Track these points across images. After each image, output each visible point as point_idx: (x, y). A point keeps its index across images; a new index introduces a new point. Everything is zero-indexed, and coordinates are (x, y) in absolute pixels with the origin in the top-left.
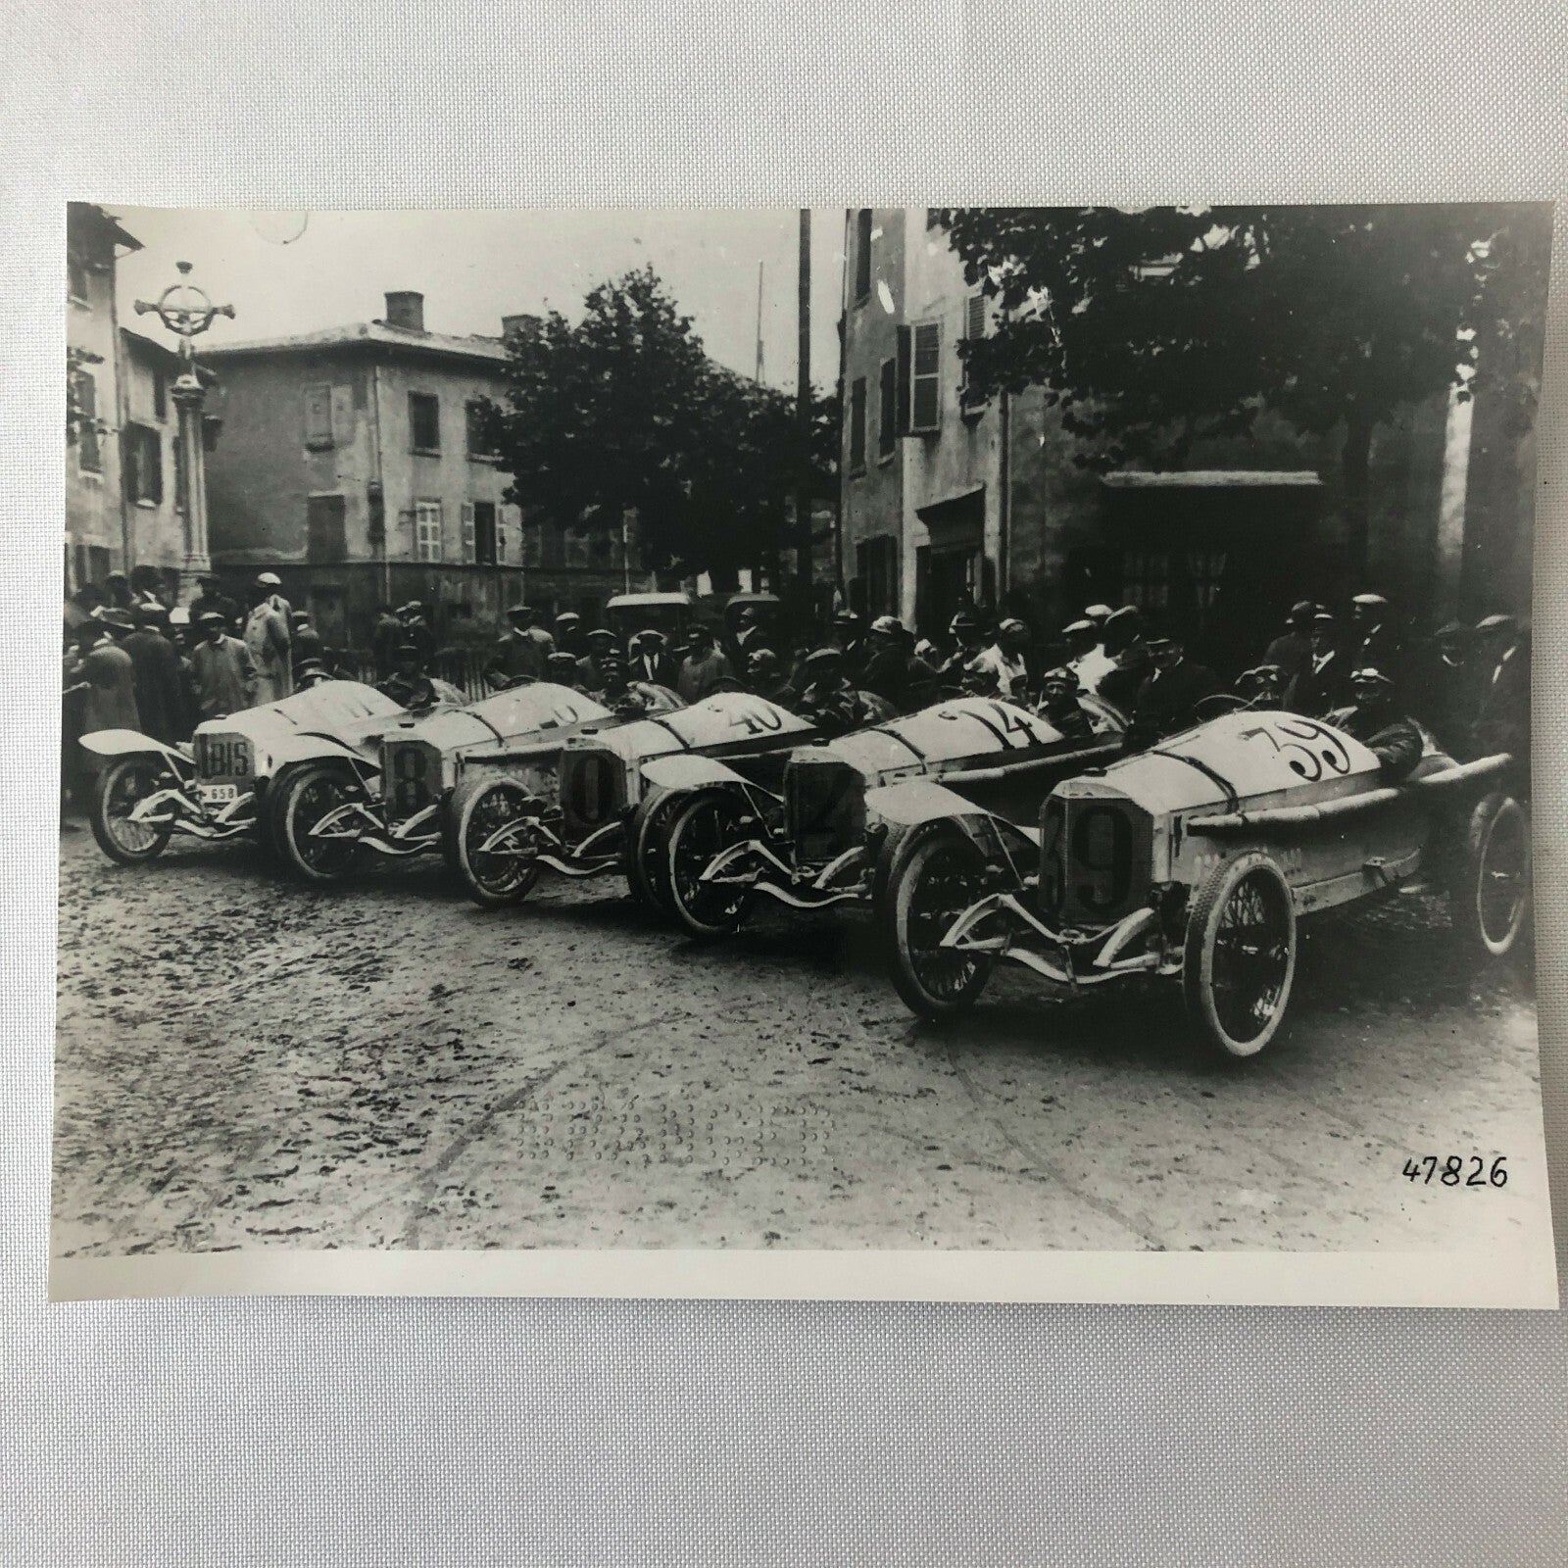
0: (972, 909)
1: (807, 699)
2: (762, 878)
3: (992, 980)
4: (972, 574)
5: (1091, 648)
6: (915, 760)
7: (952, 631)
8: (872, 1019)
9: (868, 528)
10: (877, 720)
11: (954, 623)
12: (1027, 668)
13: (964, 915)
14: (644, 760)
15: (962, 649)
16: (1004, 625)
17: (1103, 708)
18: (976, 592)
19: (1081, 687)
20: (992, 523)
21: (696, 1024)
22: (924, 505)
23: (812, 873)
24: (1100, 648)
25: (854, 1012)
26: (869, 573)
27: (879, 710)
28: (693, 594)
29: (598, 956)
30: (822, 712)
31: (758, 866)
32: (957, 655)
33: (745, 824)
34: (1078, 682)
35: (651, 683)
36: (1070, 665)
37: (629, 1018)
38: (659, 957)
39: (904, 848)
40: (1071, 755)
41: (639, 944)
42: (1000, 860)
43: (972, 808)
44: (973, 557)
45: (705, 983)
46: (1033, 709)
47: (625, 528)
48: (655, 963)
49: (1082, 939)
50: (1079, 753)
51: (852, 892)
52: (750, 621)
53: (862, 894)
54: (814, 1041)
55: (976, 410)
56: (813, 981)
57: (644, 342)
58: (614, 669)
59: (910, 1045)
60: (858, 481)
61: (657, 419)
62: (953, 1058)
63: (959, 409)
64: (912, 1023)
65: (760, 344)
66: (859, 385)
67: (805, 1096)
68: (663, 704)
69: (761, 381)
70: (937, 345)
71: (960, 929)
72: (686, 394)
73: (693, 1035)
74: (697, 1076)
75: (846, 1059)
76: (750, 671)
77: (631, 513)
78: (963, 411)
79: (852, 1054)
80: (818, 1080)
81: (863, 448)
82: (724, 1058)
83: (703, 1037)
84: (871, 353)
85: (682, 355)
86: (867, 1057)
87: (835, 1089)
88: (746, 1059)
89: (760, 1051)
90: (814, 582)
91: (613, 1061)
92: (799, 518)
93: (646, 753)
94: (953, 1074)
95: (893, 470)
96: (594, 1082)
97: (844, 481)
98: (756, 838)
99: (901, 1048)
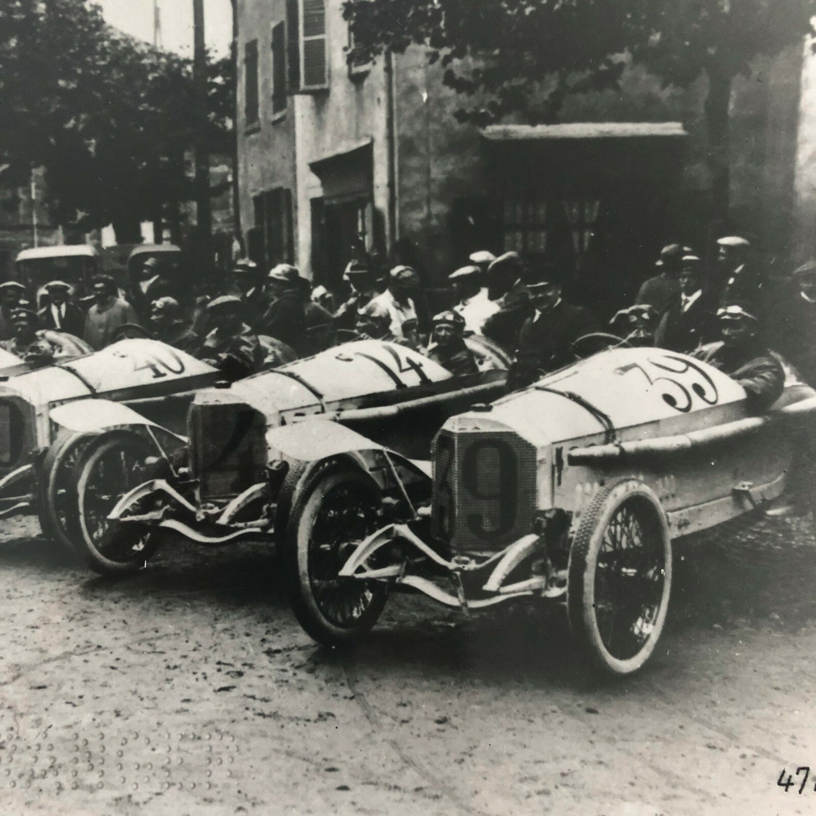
0: (369, 539)
1: (210, 343)
2: (168, 515)
3: (388, 607)
4: (364, 224)
5: (475, 292)
6: (314, 400)
7: (346, 278)
8: (274, 647)
9: (263, 180)
10: (277, 363)
11: (348, 270)
12: (417, 312)
13: (362, 545)
14: (53, 405)
15: (355, 295)
16: (395, 272)
17: (488, 348)
18: (368, 241)
19: (467, 328)
20: (381, 176)
21: (105, 656)
22: (316, 158)
23: (216, 510)
24: (484, 292)
25: (258, 640)
26: (265, 224)
27: (278, 353)
28: (98, 246)
29: (12, 593)
30: (224, 356)
31: (164, 504)
32: (352, 301)
33: (151, 465)
34: (464, 324)
35: (59, 331)
36: (457, 308)
37: (42, 651)
38: (70, 593)
39: (305, 483)
40: (459, 392)
41: (52, 581)
42: (394, 492)
43: (369, 444)
44: (363, 208)
45: (114, 617)
46: (423, 350)
47: (33, 185)
48: (67, 599)
49: (473, 565)
50: (466, 391)
51: (255, 526)
52: (153, 270)
53: (264, 528)
54: (219, 670)
55: (362, 69)
56: (218, 613)
57: (47, 10)
58: (23, 319)
59: (311, 671)
60: (253, 136)
61: (62, 83)
62: (352, 683)
63: (346, 68)
64: (313, 650)
65: (157, 11)
66: (251, 47)
67: (211, 722)
68: (71, 351)
69: (158, 45)
70: (323, 8)
71: (358, 558)
72: (89, 59)
73: (104, 666)
74: (108, 706)
75: (250, 686)
76: (154, 318)
77: (38, 172)
78: (350, 69)
79: (255, 681)
80: (224, 707)
81: (257, 106)
82: (133, 688)
83: (113, 668)
84: (262, 16)
85: (83, 22)
86: (270, 684)
87: (239, 714)
88: (154, 689)
89: (168, 680)
90: (214, 233)
91: (27, 693)
92: (198, 172)
93: (53, 399)
94: (352, 698)
95: (286, 126)
96: (9, 714)
97: (240, 137)
98: (161, 477)
99: (302, 675)
